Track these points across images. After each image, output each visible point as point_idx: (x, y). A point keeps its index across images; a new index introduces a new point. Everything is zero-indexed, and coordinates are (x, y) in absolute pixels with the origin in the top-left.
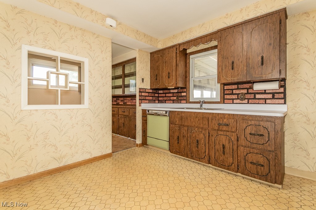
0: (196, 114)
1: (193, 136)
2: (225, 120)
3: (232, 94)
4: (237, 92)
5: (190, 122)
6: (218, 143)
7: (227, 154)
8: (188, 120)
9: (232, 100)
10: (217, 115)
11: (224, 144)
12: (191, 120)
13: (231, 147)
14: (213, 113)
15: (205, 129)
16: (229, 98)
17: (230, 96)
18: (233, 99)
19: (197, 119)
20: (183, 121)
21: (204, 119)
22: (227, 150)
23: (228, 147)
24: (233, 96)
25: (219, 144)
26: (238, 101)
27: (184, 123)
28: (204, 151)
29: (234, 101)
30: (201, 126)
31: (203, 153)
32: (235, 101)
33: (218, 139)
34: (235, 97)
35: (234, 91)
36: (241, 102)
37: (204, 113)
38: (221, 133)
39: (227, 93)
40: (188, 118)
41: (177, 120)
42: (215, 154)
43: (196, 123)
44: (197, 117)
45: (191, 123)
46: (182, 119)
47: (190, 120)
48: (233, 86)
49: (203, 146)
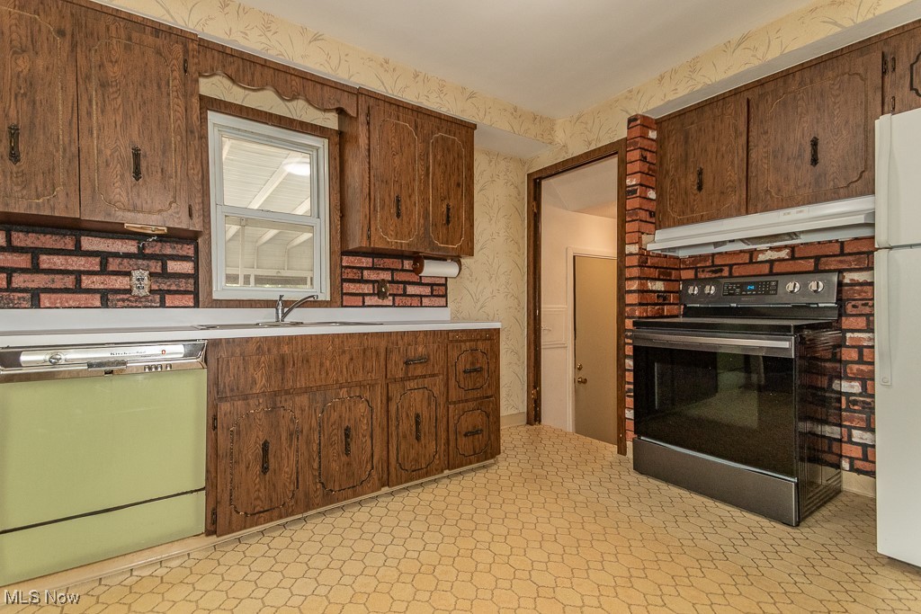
0: (337, 341)
1: (332, 420)
2: (420, 349)
3: (362, 281)
4: (372, 276)
5: (317, 373)
6: (404, 415)
7: (425, 435)
8: (312, 365)
9: (361, 298)
10: (399, 338)
11: (419, 412)
12: (321, 365)
13: (433, 414)
14: (391, 333)
15: (372, 386)
16: (354, 291)
17: (358, 285)
18: (364, 295)
19: (346, 358)
20: (289, 375)
21: (368, 353)
22: (425, 427)
23: (428, 416)
24: (363, 286)
25: (407, 415)
26: (375, 301)
27: (295, 381)
28: (369, 455)
29: (367, 298)
30: (360, 377)
31: (367, 462)
32: (368, 301)
33: (406, 406)
34: (367, 288)
35: (365, 272)
36: (380, 302)
37: (365, 334)
38: (412, 384)
39: (350, 276)
40: (312, 360)
41: (258, 375)
42: (397, 449)
43: (341, 371)
44: (344, 352)
45: (324, 375)
46: (283, 369)
47: (318, 364)
48: (364, 259)
49: (364, 440)
